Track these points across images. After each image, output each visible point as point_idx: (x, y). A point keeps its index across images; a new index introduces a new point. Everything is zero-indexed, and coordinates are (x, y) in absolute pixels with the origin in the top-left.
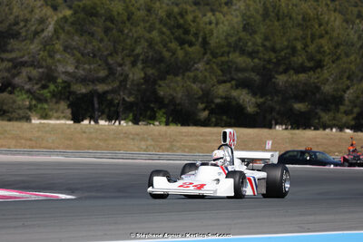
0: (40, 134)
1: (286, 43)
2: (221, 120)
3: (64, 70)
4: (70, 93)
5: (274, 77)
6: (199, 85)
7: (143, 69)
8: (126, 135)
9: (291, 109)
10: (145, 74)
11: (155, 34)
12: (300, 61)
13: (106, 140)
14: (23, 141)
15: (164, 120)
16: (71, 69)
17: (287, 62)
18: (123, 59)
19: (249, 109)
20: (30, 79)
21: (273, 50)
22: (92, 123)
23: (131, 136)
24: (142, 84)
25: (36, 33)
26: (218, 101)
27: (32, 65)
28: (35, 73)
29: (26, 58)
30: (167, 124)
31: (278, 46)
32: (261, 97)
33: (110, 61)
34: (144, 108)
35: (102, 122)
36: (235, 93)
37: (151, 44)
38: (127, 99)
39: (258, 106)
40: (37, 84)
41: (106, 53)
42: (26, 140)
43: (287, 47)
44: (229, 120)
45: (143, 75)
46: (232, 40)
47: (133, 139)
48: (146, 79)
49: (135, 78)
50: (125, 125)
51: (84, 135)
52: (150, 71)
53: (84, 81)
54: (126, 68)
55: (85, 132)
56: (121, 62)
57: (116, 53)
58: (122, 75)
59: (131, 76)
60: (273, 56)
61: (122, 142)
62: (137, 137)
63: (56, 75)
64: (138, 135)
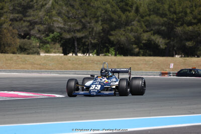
0: (45, 61)
1: (181, 10)
2: (146, 52)
3: (58, 26)
4: (61, 38)
5: (175, 28)
6: (133, 34)
7: (101, 25)
8: (93, 61)
9: (185, 46)
10: (103, 27)
11: (108, 6)
12: (189, 19)
13: (82, 64)
14: (35, 65)
15: (114, 53)
16: (62, 25)
17: (182, 20)
18: (90, 19)
19: (161, 46)
20: (39, 31)
21: (175, 13)
22: (74, 55)
23: (96, 62)
24: (101, 33)
25: (43, 6)
26: (144, 42)
27: (41, 23)
28: (42, 27)
29: (37, 20)
30: (116, 55)
31: (177, 11)
32: (168, 39)
33: (83, 20)
34: (102, 46)
35: (79, 55)
36: (153, 38)
37: (106, 11)
38: (92, 41)
39: (166, 44)
40: (43, 34)
41: (80, 16)
42: (37, 64)
43: (182, 12)
44: (150, 53)
45: (101, 28)
46: (151, 7)
47: (97, 64)
48: (104, 30)
49: (98, 30)
50: (92, 56)
51: (70, 62)
52: (106, 26)
53: (69, 31)
54: (93, 24)
55: (70, 60)
56: (89, 21)
57: (86, 16)
58: (90, 28)
59: (95, 29)
60: (175, 16)
61: (90, 65)
62: (99, 63)
63: (53, 28)
64: (99, 61)
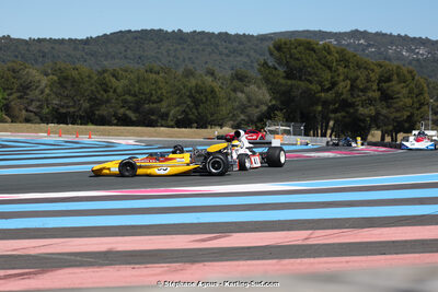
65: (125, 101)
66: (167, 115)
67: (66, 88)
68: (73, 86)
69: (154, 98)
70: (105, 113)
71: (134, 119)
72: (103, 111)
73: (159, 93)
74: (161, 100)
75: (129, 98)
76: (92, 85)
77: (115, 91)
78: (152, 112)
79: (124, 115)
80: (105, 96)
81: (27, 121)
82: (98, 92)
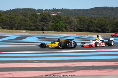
65: (97, 26)
66: (108, 30)
67: (81, 22)
68: (83, 22)
69: (105, 25)
70: (92, 29)
71: (100, 31)
72: (91, 28)
73: (106, 24)
74: (107, 26)
75: (98, 25)
76: (88, 22)
77: (94, 23)
78: (104, 29)
79: (97, 29)
80: (92, 25)
81: (71, 31)
82: (90, 23)
